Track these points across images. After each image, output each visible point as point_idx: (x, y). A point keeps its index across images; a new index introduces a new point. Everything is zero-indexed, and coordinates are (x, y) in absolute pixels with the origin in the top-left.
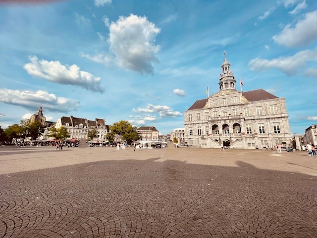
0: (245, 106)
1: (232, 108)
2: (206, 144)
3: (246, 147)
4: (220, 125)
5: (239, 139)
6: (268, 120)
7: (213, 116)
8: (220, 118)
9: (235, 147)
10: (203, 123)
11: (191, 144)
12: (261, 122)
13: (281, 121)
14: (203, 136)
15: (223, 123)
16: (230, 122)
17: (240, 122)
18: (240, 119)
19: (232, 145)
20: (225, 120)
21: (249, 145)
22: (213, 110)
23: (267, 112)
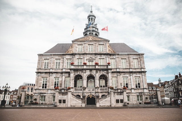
0: (112, 57)
1: (99, 57)
2: (64, 101)
3: (114, 104)
4: (85, 75)
5: (106, 94)
6: (131, 74)
7: (76, 63)
8: (85, 67)
9: (101, 105)
10: (62, 73)
11: (41, 102)
12: (125, 76)
13: (141, 76)
14: (61, 90)
15: (88, 73)
16: (97, 72)
17: (108, 73)
18: (107, 70)
19: (98, 101)
20: (91, 70)
21: (117, 101)
22: (77, 57)
23: (130, 66)
